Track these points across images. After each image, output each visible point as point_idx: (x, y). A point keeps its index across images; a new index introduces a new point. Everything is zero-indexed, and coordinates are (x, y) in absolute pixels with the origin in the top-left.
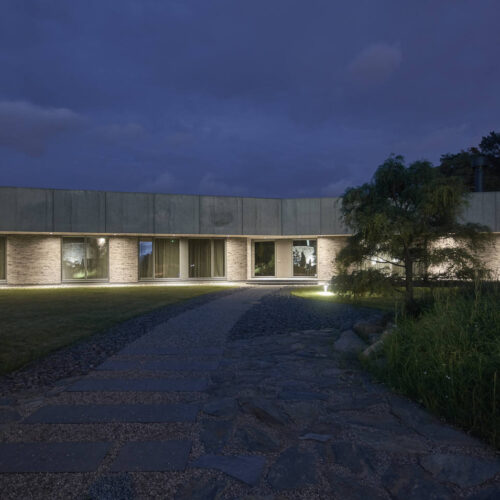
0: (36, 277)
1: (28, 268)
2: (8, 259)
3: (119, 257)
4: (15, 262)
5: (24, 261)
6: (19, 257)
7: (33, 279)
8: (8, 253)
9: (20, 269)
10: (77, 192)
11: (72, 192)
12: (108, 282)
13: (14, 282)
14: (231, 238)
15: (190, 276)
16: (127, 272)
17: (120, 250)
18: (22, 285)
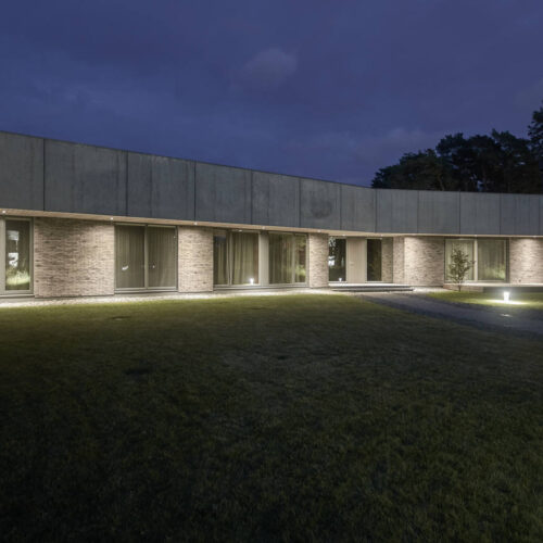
0: (79, 285)
1: (67, 271)
2: (36, 256)
3: (190, 255)
4: (46, 262)
5: (60, 260)
6: (53, 253)
7: (74, 288)
8: (35, 247)
9: (54, 273)
10: (159, 158)
11: (153, 158)
12: (177, 291)
13: (45, 294)
14: (313, 234)
15: (271, 282)
16: (200, 277)
17: (191, 246)
18: (58, 298)
